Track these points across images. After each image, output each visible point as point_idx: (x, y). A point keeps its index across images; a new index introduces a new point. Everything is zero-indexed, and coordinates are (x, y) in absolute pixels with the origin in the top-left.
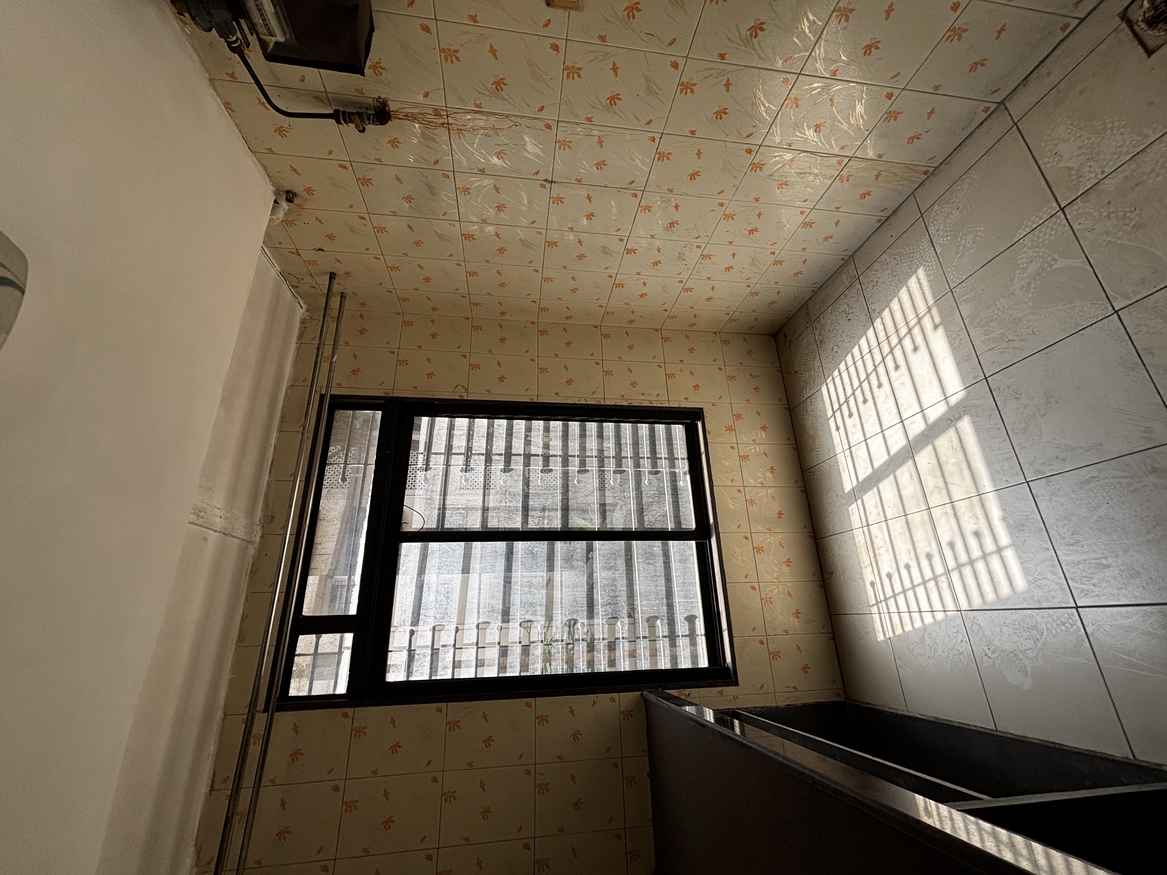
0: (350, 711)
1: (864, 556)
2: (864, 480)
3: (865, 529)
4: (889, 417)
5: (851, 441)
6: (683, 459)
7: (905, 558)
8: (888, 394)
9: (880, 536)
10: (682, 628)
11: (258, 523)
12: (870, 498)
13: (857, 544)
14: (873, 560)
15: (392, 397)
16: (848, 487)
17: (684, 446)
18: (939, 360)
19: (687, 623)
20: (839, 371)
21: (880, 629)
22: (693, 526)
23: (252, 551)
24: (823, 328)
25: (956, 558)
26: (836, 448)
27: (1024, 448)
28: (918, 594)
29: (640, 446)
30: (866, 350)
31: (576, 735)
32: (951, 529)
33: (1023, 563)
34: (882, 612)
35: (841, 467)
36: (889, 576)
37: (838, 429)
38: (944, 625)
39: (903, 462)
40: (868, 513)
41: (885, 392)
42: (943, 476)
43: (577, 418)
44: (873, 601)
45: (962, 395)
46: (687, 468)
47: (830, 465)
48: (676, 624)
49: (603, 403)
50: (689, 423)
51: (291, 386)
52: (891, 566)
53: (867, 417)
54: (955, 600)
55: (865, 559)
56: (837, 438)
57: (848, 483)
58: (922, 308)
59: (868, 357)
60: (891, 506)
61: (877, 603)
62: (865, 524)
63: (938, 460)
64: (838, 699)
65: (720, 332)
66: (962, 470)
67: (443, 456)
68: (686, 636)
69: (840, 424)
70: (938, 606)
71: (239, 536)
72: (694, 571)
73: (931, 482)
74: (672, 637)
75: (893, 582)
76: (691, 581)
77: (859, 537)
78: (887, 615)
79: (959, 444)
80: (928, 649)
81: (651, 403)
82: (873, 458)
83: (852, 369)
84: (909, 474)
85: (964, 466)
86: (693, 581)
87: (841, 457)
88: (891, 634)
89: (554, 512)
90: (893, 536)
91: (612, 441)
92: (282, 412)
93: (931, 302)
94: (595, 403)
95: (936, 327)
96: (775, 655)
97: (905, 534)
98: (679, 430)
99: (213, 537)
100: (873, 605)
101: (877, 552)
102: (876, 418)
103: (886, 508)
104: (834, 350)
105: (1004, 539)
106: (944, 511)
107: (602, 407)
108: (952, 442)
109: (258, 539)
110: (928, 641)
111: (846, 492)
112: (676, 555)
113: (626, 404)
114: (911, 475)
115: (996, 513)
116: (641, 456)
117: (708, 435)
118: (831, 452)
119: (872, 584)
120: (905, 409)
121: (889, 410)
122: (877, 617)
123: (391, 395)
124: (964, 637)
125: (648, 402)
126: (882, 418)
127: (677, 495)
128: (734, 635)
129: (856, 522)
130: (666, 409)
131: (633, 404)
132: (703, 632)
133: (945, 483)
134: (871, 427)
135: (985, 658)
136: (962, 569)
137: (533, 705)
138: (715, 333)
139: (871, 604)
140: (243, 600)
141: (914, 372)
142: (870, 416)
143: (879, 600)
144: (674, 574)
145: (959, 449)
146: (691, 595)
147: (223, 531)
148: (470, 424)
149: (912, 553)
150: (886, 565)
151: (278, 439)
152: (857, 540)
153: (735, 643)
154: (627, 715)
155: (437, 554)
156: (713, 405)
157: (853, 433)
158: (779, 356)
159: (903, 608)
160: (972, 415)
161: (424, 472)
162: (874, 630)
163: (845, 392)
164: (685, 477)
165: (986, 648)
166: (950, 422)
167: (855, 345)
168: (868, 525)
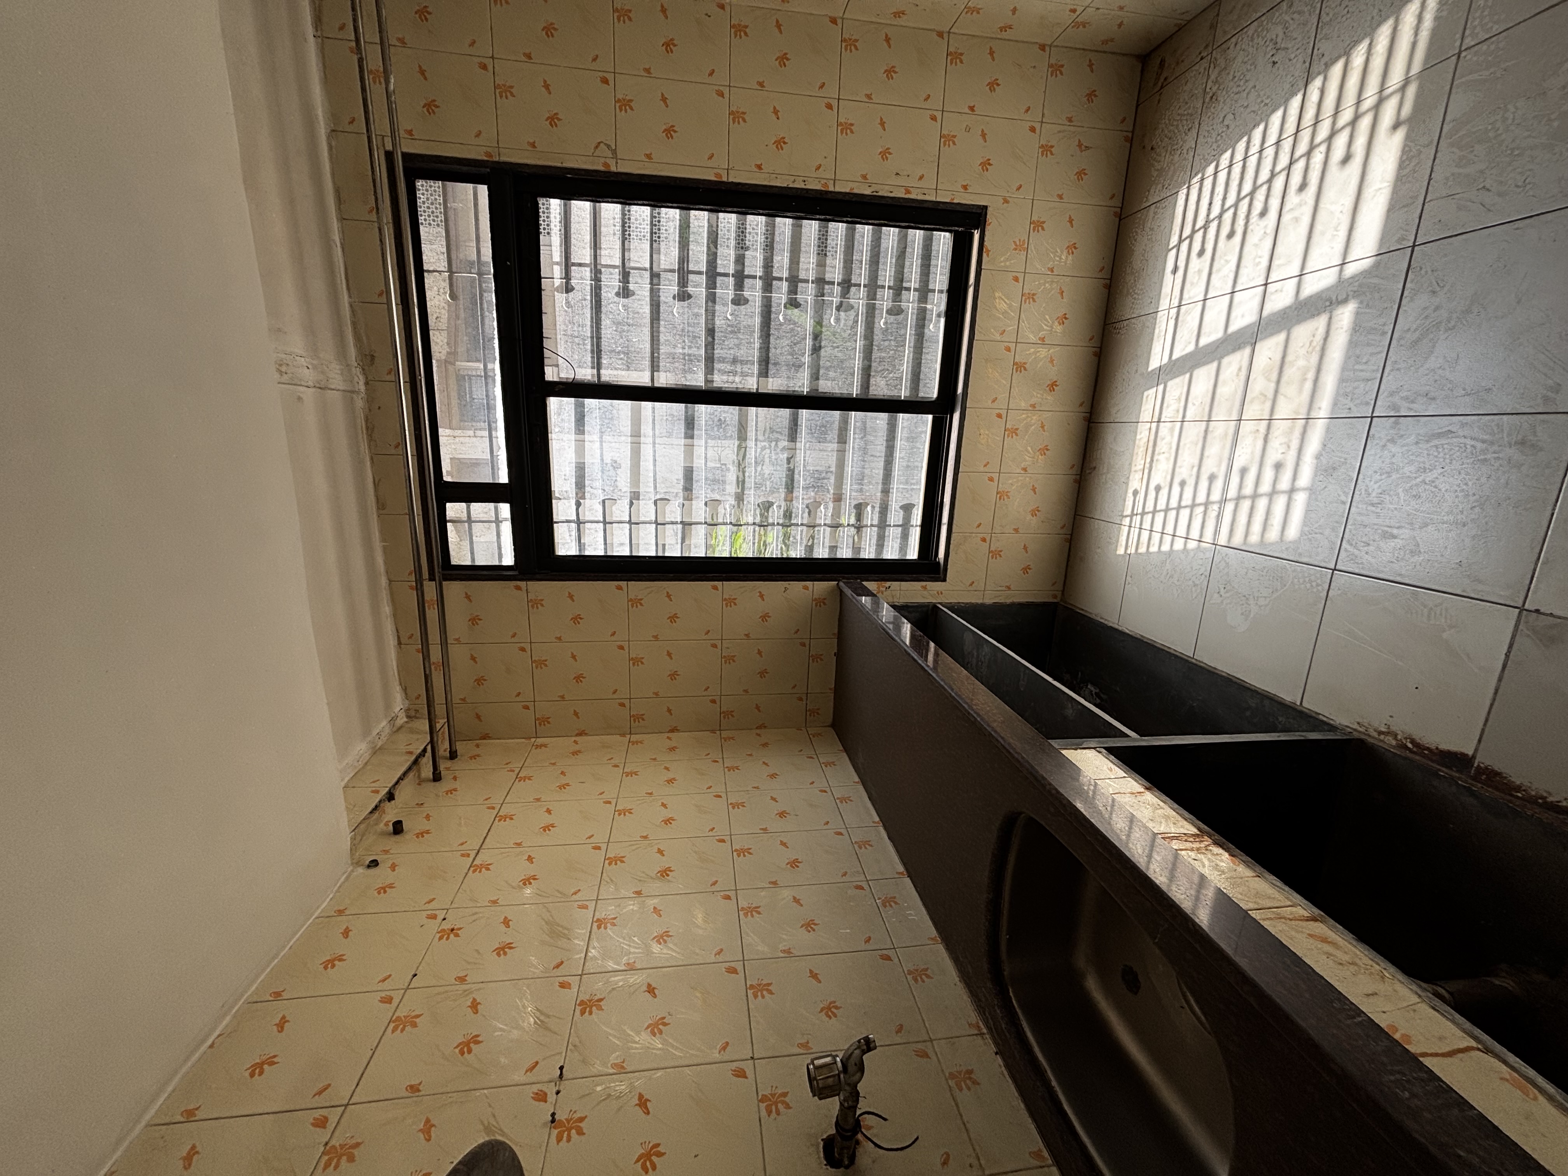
0: (522, 584)
1: (1140, 458)
2: (1178, 360)
3: (1154, 425)
4: (1252, 274)
5: (1185, 296)
6: (941, 292)
7: (1185, 471)
8: (1268, 231)
9: (1168, 439)
10: (895, 516)
11: (356, 365)
12: (1176, 387)
13: (1137, 442)
14: (1147, 465)
15: (498, 163)
16: (1155, 363)
17: (947, 271)
18: (1368, 193)
19: (902, 512)
20: (1217, 166)
21: (1124, 543)
22: (934, 394)
23: (360, 403)
24: (1225, 68)
25: (1241, 487)
26: (1161, 301)
27: (1398, 369)
28: (1181, 516)
29: (881, 266)
30: (1272, 139)
31: (765, 617)
32: (1252, 453)
33: (1308, 511)
34: (1133, 525)
35: (1157, 331)
36: (1158, 489)
37: (1175, 270)
38: (1192, 554)
39: (1238, 348)
40: (1165, 405)
41: (1266, 227)
42: (1278, 382)
43: (789, 214)
44: (1128, 512)
45: (1366, 264)
46: (943, 307)
47: (1144, 324)
48: (889, 513)
49: (831, 189)
50: (962, 231)
51: (333, 132)
52: (1165, 477)
53: (1222, 261)
54: (1217, 532)
55: (1139, 462)
56: (1170, 284)
57: (1157, 359)
58: (1396, 77)
59: (1270, 152)
60: (1197, 404)
61: (1132, 515)
62: (1155, 419)
63: (1284, 358)
64: (1051, 600)
65: (1050, 46)
66: (1305, 380)
67: (588, 269)
68: (898, 526)
69: (1181, 264)
70: (1195, 534)
71: (338, 387)
72: (923, 453)
73: (1260, 385)
74: (883, 525)
75: (1160, 496)
76: (916, 464)
77: (1143, 433)
78: (1137, 530)
79: (1322, 342)
80: (1165, 573)
81: (908, 192)
82: (1203, 331)
83: (1237, 169)
84: (1238, 366)
85: (1311, 375)
86: (920, 465)
87: (1162, 316)
88: (1133, 551)
89: (749, 366)
90: (1181, 444)
91: (840, 256)
92: (334, 183)
93: (1416, 68)
94: (818, 187)
95: (1395, 127)
96: (995, 554)
97: (1196, 444)
98: (943, 241)
99: (308, 394)
100: (1126, 516)
101: (1155, 458)
102: (1234, 268)
103: (1190, 405)
104: (1226, 123)
105: (1305, 478)
106: (1256, 428)
107: (829, 196)
108: (1314, 336)
109: (362, 387)
110: (1168, 566)
111: (1150, 369)
112: (905, 432)
113: (868, 192)
114: (1240, 369)
115: (1314, 444)
116: (879, 283)
117: (984, 255)
118: (1152, 305)
119: (1135, 493)
120: (1279, 266)
121: (1258, 260)
122: (1126, 529)
123: (497, 159)
124: (1206, 571)
125: (903, 190)
126: (1242, 271)
127: (922, 348)
128: (954, 530)
129: (1146, 413)
130: (930, 206)
131: (880, 194)
132: (919, 522)
133: (1276, 392)
134: (1221, 283)
135: (1216, 595)
136: (1242, 501)
137: (720, 588)
138: (1043, 47)
139: (1125, 514)
140: (369, 463)
141: (1324, 204)
142: (1227, 262)
143: (1135, 512)
144: (897, 454)
145: (1318, 348)
146: (914, 481)
147: (318, 385)
148: (624, 214)
149: (1195, 469)
150: (1160, 476)
151: (343, 232)
152: (1138, 437)
153: (952, 539)
154: (820, 602)
155: (597, 413)
156: (1006, 201)
157: (1192, 284)
158: (1137, 106)
159: (1158, 527)
160: (1361, 302)
161: (565, 295)
162: (1117, 541)
163: (1209, 209)
164: (939, 322)
165: (1222, 587)
166: (1328, 303)
167: (1261, 120)
168: (1159, 422)
